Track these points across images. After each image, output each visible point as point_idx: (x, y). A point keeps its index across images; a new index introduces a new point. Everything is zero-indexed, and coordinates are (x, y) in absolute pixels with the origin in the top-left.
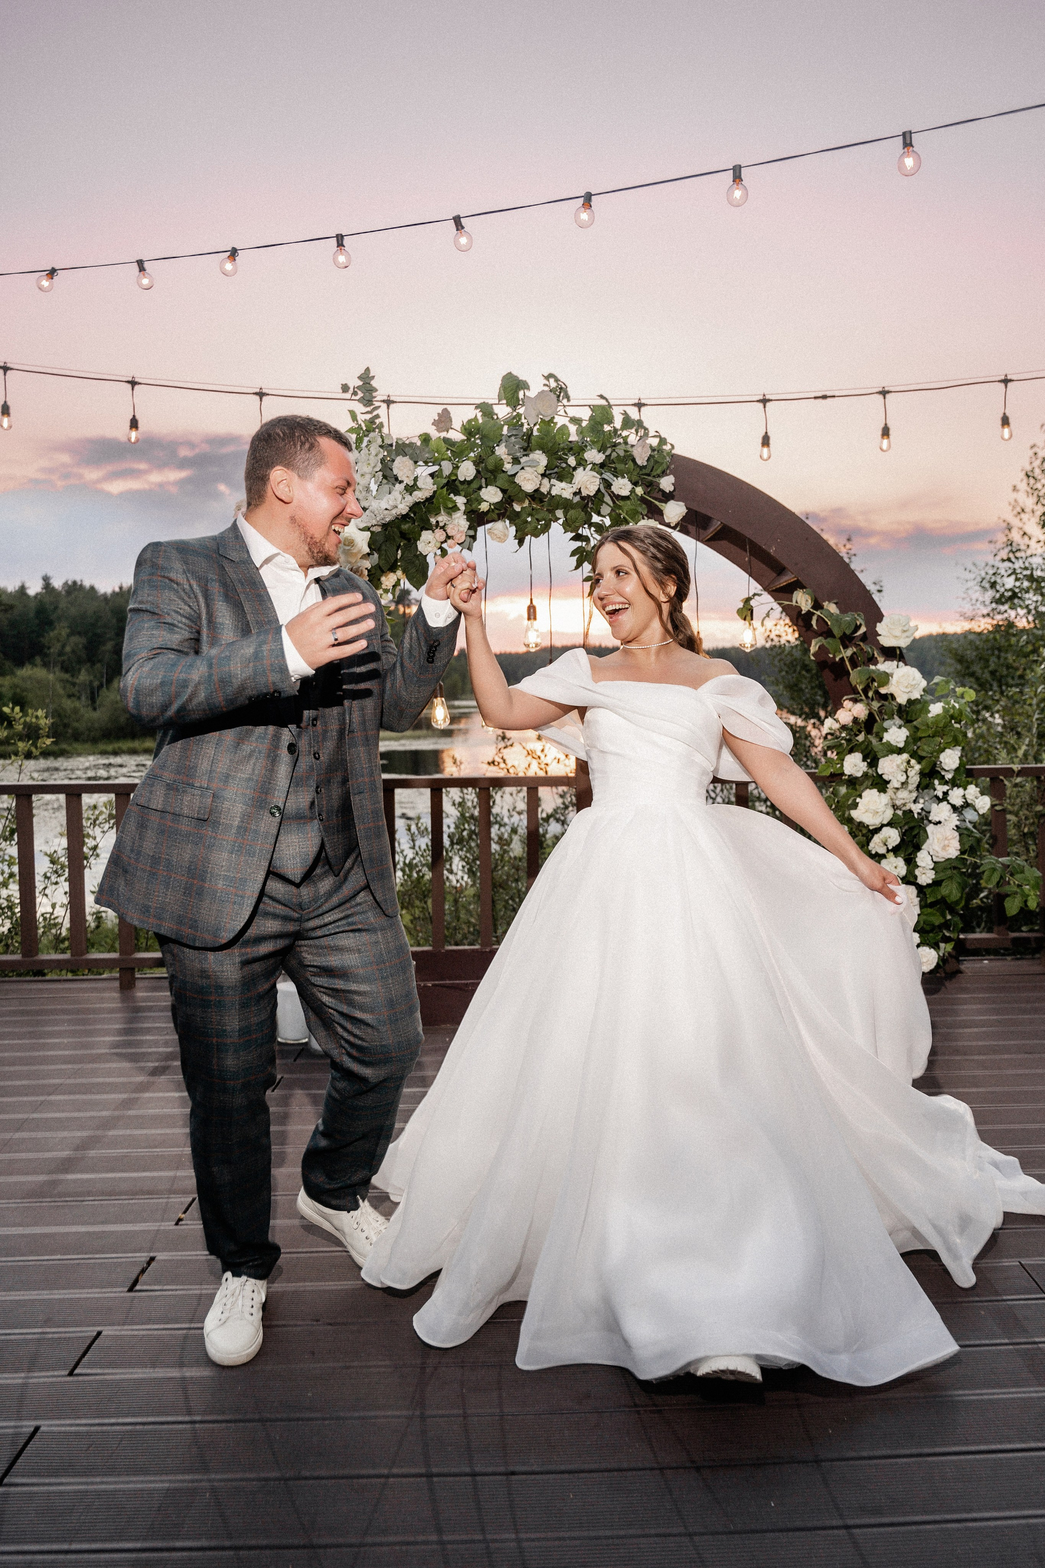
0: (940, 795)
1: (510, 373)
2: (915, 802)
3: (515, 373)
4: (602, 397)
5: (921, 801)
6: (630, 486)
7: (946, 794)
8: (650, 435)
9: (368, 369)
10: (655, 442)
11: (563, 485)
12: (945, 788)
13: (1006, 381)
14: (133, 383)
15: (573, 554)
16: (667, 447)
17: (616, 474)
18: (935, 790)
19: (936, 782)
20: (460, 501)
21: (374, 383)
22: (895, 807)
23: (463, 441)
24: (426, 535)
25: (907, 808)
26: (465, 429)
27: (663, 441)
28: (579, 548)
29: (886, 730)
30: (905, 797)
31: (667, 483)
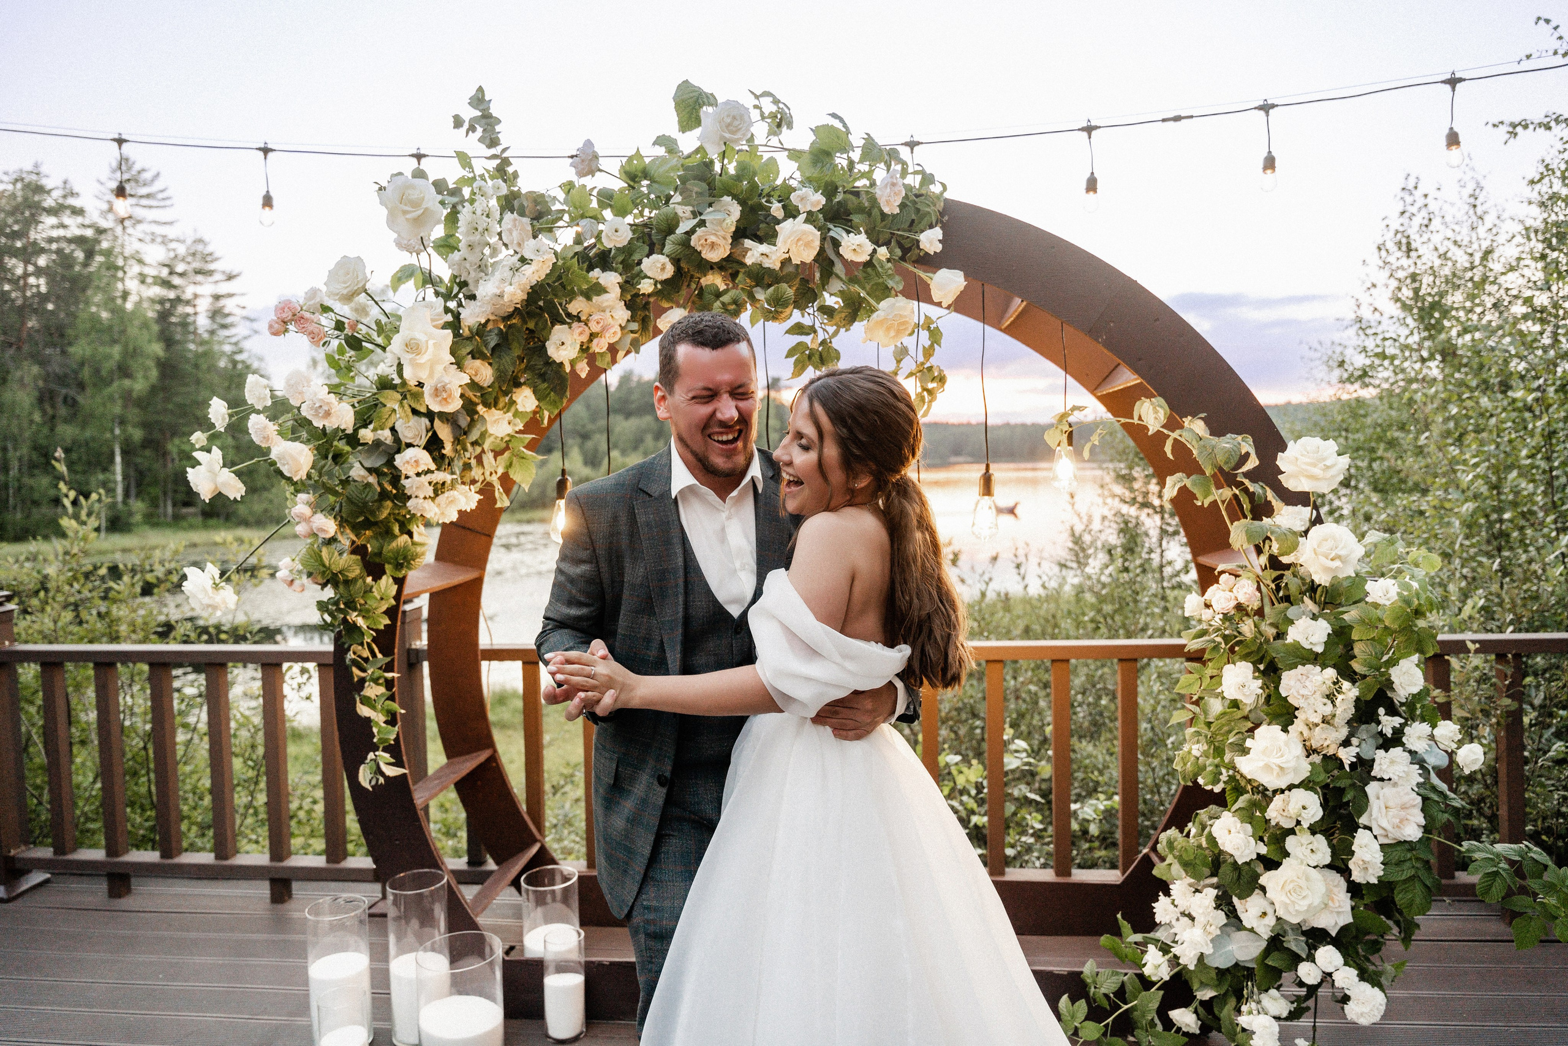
0: (1389, 732)
1: (686, 82)
2: (1346, 743)
3: (695, 82)
4: (834, 116)
5: (1355, 741)
6: (869, 247)
7: (1399, 733)
8: (910, 170)
9: (480, 89)
10: (914, 181)
11: (764, 248)
12: (1397, 721)
13: (1453, 82)
14: (266, 151)
15: (790, 354)
16: (936, 189)
17: (850, 228)
18: (1379, 723)
19: (1381, 711)
20: (611, 280)
21: (494, 111)
22: (1310, 751)
23: (621, 190)
24: (559, 332)
25: (1331, 752)
26: (626, 173)
27: (928, 179)
28: (799, 344)
29: (1292, 622)
30: (1329, 739)
31: (931, 240)
